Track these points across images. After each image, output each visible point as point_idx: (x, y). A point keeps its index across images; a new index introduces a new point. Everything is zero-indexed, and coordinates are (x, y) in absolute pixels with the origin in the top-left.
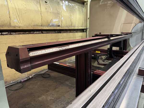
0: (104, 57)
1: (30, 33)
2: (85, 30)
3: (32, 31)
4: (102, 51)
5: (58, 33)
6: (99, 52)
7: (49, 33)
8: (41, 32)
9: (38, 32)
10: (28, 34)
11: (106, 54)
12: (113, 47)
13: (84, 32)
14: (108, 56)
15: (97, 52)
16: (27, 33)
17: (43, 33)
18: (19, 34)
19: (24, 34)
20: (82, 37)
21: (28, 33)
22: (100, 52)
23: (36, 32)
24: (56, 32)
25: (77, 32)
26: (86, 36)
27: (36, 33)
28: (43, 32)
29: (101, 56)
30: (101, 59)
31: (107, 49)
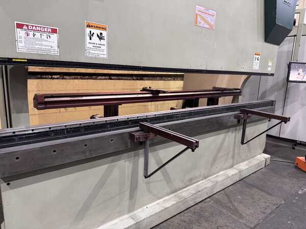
1: (91, 77)
3: (95, 76)
5: (137, 79)
7: (122, 79)
8: (108, 77)
9: (103, 77)
10: (88, 79)
16: (86, 77)
17: (111, 79)
18: (75, 79)
19: (83, 79)
21: (88, 77)
23: (100, 77)
24: (134, 78)
27: (100, 79)
28: (112, 77)
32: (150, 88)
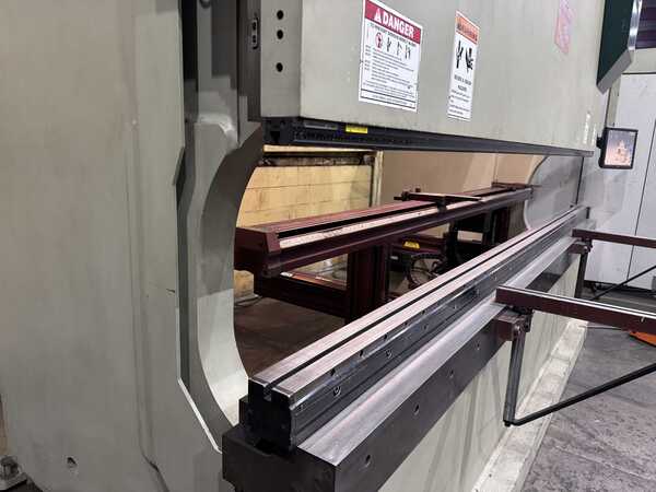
0: (429, 263)
2: (366, 157)
4: (425, 242)
6: (417, 246)
11: (439, 252)
12: (460, 232)
13: (364, 164)
14: (445, 259)
15: (407, 244)
20: (353, 182)
22: (420, 244)
25: (334, 164)
26: (369, 178)
29: (420, 258)
30: (424, 273)
31: (441, 237)
32: (418, 190)
